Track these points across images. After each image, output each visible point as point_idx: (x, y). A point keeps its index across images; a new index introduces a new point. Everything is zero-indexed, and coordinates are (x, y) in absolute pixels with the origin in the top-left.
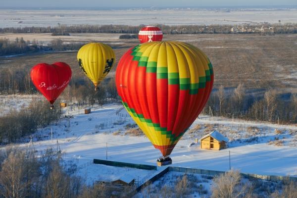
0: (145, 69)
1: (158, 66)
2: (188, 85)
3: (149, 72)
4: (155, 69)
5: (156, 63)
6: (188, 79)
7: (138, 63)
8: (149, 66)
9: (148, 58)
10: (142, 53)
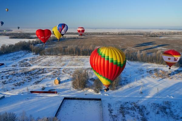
0: (104, 59)
1: (110, 58)
2: (120, 64)
3: (106, 60)
4: (108, 59)
5: (108, 57)
6: (121, 62)
7: (101, 56)
8: (106, 57)
9: (105, 54)
10: (102, 52)
